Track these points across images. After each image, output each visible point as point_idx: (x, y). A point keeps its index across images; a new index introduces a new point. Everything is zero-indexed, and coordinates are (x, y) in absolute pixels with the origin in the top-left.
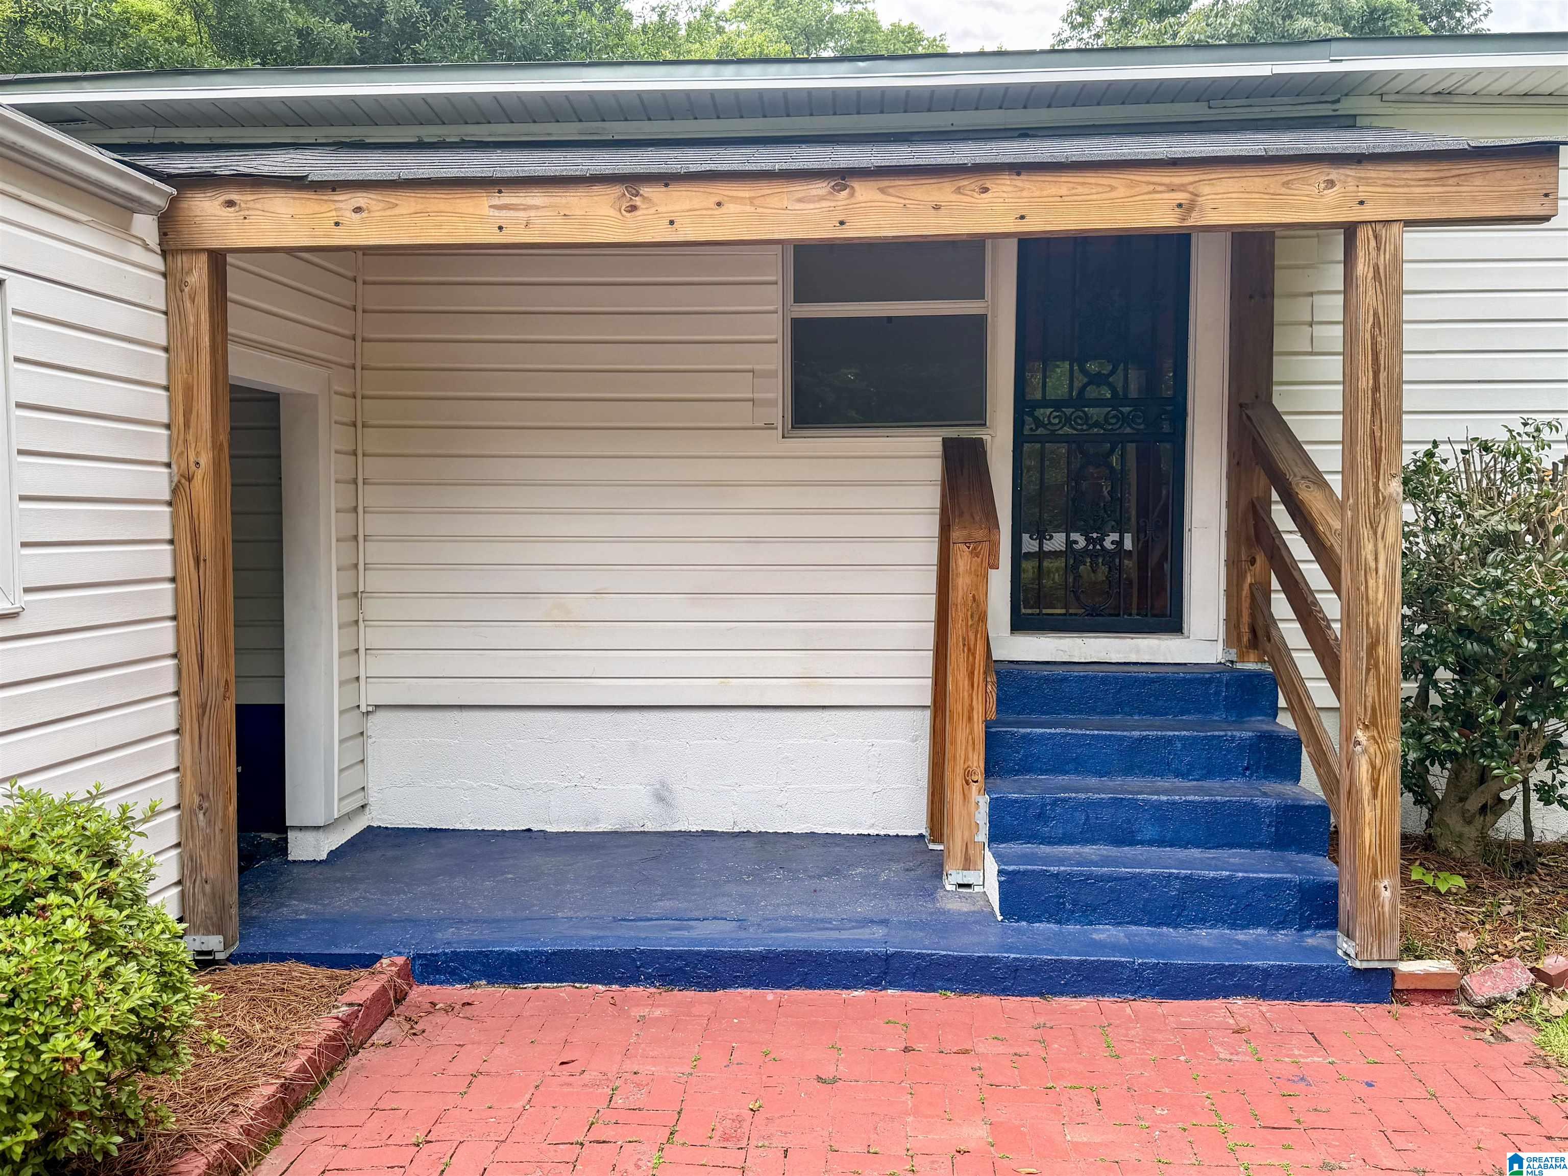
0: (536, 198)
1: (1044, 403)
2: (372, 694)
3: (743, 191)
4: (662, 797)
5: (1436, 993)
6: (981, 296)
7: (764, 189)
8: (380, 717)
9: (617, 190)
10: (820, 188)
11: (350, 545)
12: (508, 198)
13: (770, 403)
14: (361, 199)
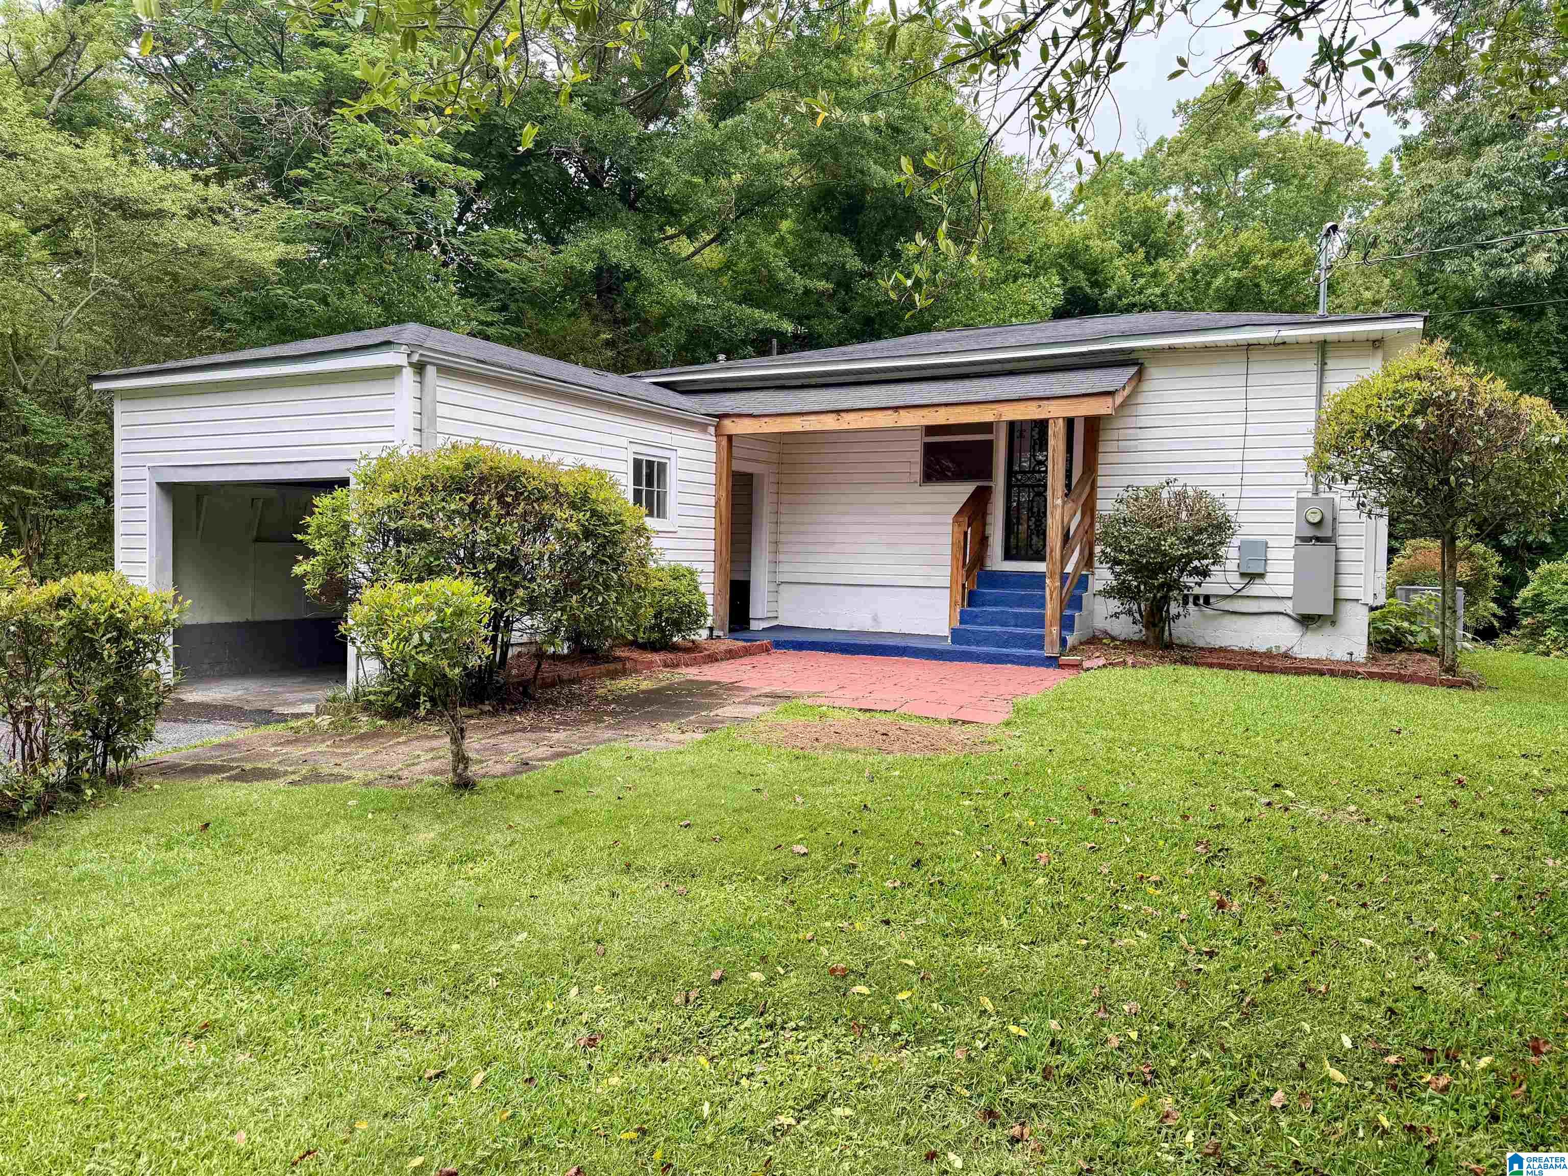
0: (813, 418)
1: (1021, 472)
2: (781, 578)
3: (869, 414)
4: (875, 619)
5: (1073, 666)
6: (992, 433)
7: (875, 413)
8: (781, 587)
9: (833, 415)
10: (890, 412)
11: (774, 525)
12: (805, 418)
13: (915, 473)
14: (766, 419)
